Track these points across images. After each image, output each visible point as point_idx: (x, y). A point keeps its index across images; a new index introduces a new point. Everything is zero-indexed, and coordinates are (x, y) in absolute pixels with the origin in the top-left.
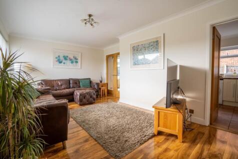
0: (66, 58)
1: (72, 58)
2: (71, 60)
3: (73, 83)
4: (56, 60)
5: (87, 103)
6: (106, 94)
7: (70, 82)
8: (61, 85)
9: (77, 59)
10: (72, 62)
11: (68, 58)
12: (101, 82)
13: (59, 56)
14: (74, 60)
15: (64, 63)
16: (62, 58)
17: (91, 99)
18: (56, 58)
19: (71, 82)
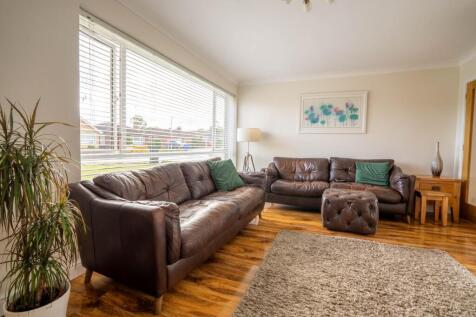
0: (326, 110)
1: (342, 107)
2: (339, 112)
3: (336, 169)
4: (306, 116)
5: (347, 227)
6: (445, 217)
7: (329, 165)
8: (310, 171)
9: (356, 110)
10: (342, 119)
11: (332, 110)
12: (437, 173)
13: (312, 108)
14: (348, 114)
15: (323, 122)
16: (318, 111)
17: (359, 220)
18: (307, 112)
19: (333, 166)
